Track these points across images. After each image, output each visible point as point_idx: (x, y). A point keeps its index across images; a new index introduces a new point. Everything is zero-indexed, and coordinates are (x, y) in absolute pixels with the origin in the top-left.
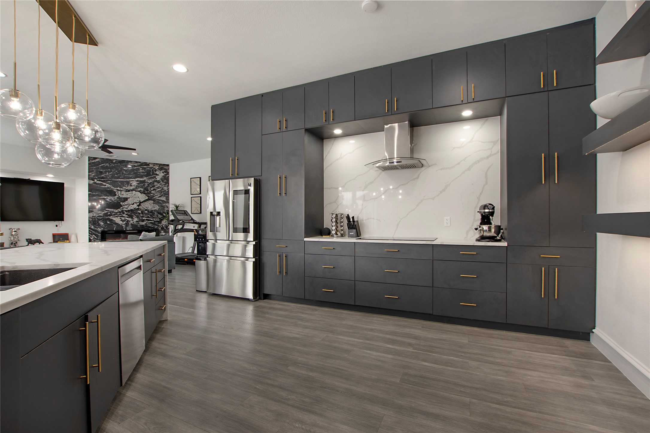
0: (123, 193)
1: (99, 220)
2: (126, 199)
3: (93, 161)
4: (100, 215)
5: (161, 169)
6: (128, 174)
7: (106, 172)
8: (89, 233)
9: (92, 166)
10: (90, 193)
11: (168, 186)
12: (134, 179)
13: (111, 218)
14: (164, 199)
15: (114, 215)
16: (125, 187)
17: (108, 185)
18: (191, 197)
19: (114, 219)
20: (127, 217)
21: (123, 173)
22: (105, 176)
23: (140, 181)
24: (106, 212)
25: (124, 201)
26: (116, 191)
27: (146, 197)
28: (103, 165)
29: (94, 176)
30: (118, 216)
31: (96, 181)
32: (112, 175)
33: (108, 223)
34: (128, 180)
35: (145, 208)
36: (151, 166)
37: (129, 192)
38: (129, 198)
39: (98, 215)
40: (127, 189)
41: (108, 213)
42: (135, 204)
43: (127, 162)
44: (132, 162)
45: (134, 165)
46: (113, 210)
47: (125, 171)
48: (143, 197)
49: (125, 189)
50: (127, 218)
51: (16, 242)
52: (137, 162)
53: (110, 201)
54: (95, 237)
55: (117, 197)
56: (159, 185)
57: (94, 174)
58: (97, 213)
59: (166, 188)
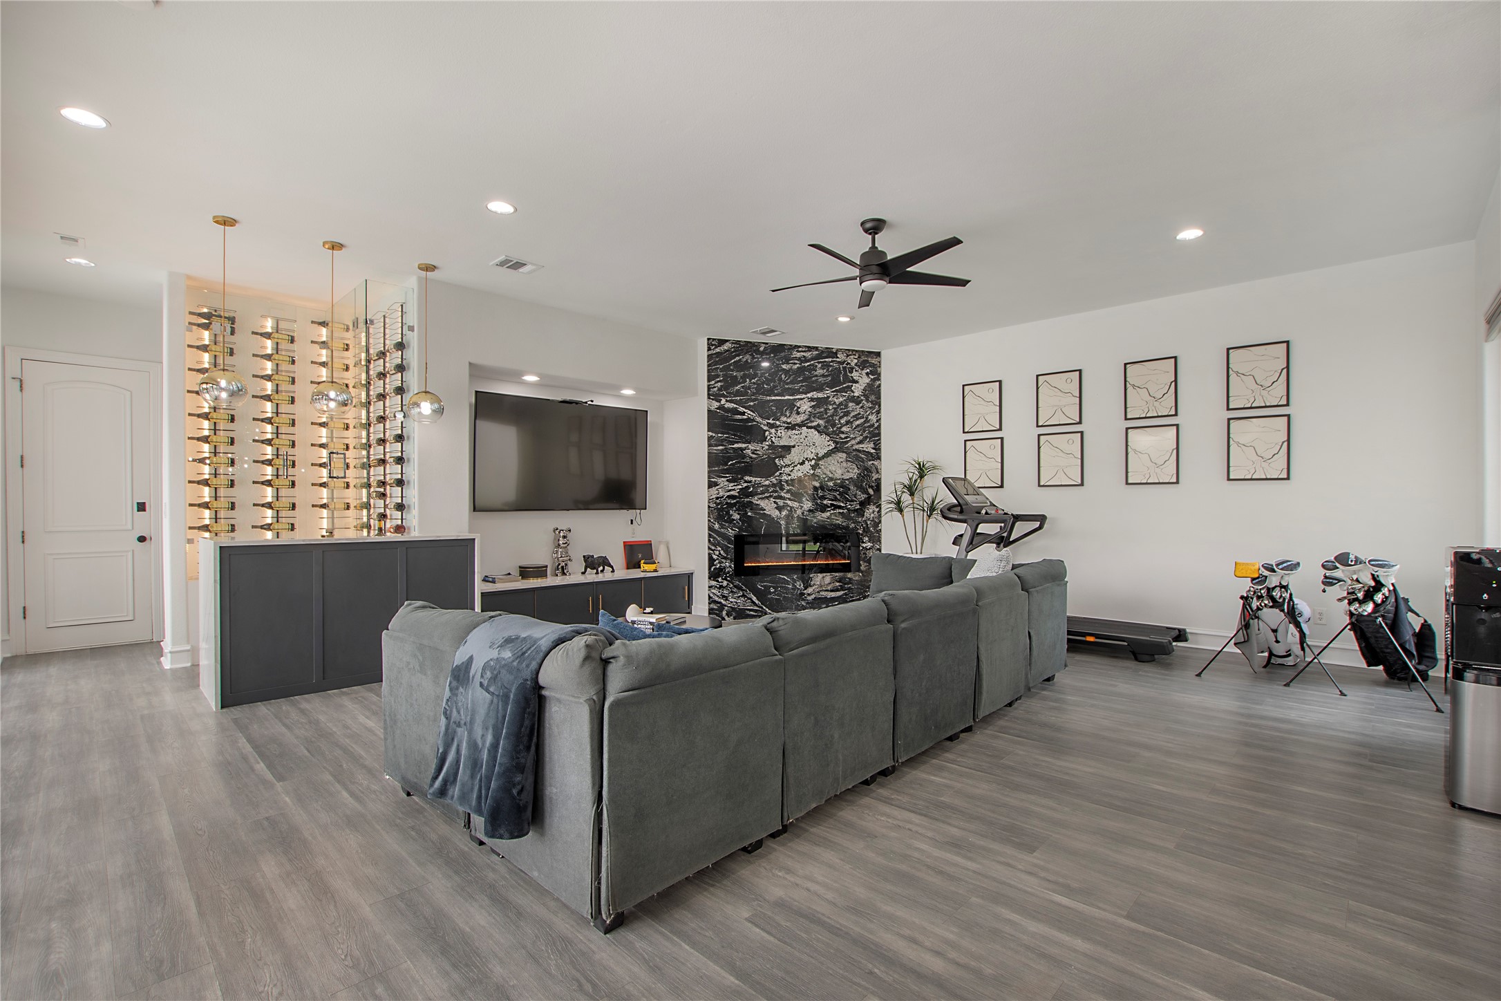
0: (782, 432)
1: (730, 506)
2: (788, 449)
3: (718, 350)
4: (732, 493)
5: (863, 365)
6: (791, 382)
7: (744, 378)
8: (709, 541)
9: (716, 363)
10: (711, 434)
11: (879, 412)
12: (804, 396)
13: (755, 500)
14: (868, 447)
15: (762, 493)
16: (786, 416)
17: (749, 412)
18: (965, 441)
19: (763, 504)
20: (790, 499)
21: (780, 379)
22: (743, 387)
23: (818, 399)
24: (746, 485)
25: (782, 457)
26: (765, 428)
27: (831, 443)
28: (737, 358)
29: (720, 390)
30: (771, 496)
31: (723, 401)
32: (758, 384)
33: (749, 514)
34: (791, 398)
35: (828, 473)
36: (841, 357)
37: (794, 431)
38: (794, 447)
39: (728, 494)
40: (790, 423)
41: (748, 487)
42: (807, 462)
43: (789, 349)
44: (800, 349)
45: (804, 356)
46: (759, 479)
47: (786, 372)
48: (823, 444)
49: (784, 422)
50: (789, 502)
51: (566, 565)
52: (810, 349)
53: (754, 456)
54: (722, 552)
55: (767, 443)
56: (858, 410)
57: (719, 384)
58: (727, 487)
59: (873, 418)
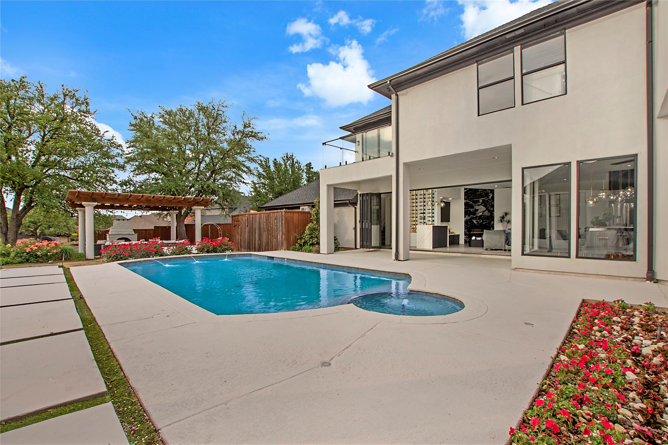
0: (477, 206)
1: (468, 221)
2: (478, 210)
3: (466, 190)
5: (491, 192)
7: (470, 196)
8: (464, 228)
9: (466, 193)
10: (465, 207)
11: (494, 201)
12: (481, 199)
13: (472, 220)
14: (492, 209)
15: (474, 218)
16: (478, 203)
17: (471, 202)
19: (474, 221)
21: (477, 196)
22: (470, 198)
23: (483, 199)
24: (471, 217)
25: (477, 211)
26: (474, 206)
28: (469, 192)
31: (467, 200)
32: (473, 197)
33: (471, 223)
34: (479, 199)
35: (485, 214)
36: (487, 191)
37: (479, 206)
42: (481, 212)
43: (478, 190)
45: (481, 191)
46: (473, 216)
47: (478, 194)
48: (484, 209)
52: (482, 189)
53: (472, 211)
54: (466, 230)
55: (474, 209)
56: (490, 201)
57: (466, 197)
58: (468, 218)
59: (493, 203)
